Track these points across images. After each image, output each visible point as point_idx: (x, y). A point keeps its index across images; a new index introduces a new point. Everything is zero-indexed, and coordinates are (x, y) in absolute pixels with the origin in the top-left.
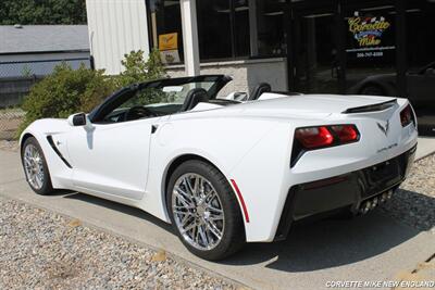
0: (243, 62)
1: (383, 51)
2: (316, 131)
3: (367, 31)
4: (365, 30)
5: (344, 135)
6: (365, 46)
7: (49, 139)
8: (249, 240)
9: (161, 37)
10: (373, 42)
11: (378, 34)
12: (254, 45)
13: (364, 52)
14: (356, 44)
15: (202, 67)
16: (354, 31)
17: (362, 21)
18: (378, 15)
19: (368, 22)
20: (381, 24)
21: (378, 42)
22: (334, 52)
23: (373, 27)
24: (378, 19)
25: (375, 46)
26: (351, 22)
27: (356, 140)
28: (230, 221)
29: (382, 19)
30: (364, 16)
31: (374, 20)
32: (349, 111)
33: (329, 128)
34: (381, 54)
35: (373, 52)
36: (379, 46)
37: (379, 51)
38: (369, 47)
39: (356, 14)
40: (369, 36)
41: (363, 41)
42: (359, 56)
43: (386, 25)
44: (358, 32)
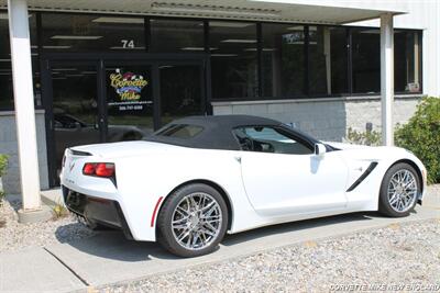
1: (142, 105)
4: (126, 86)
6: (126, 100)
10: (133, 96)
13: (126, 106)
16: (116, 86)
18: (137, 73)
19: (129, 79)
20: (140, 82)
21: (138, 97)
23: (133, 83)
24: (138, 77)
25: (136, 100)
26: (113, 77)
29: (141, 77)
30: (124, 73)
31: (133, 78)
34: (142, 108)
36: (139, 100)
37: (139, 105)
38: (130, 101)
39: (118, 71)
40: (130, 92)
41: (124, 96)
42: (121, 108)
43: (144, 83)
44: (119, 88)
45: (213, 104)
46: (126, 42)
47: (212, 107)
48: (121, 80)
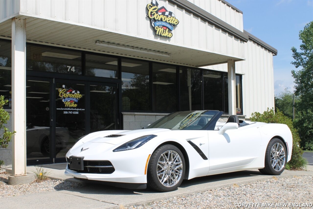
1: (78, 111)
4: (69, 97)
6: (68, 107)
10: (73, 105)
11: (76, 101)
13: (68, 111)
14: (63, 105)
16: (62, 97)
17: (67, 91)
18: (76, 89)
19: (71, 93)
20: (78, 95)
21: (76, 105)
23: (73, 96)
24: (76, 92)
25: (74, 108)
26: (61, 91)
29: (78, 92)
31: (73, 92)
34: (77, 113)
35: (73, 111)
36: (77, 108)
37: (76, 111)
38: (71, 108)
39: (64, 86)
40: (71, 101)
41: (67, 104)
43: (80, 96)
44: (64, 98)
45: (123, 113)
46: (70, 67)
47: (122, 115)
48: (65, 93)
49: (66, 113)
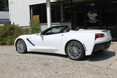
0: (59, 23)
1: (96, 21)
2: (98, 35)
3: (92, 17)
4: (92, 16)
5: (102, 35)
6: (92, 20)
7: (28, 39)
8: (86, 55)
9: (34, 16)
10: (94, 19)
11: (95, 17)
12: (62, 19)
13: (91, 21)
14: (89, 19)
15: (52, 24)
17: (91, 14)
18: (95, 12)
19: (93, 14)
20: (96, 15)
21: (95, 19)
22: (84, 21)
24: (95, 14)
25: (94, 20)
26: (88, 14)
27: (104, 36)
28: (82, 52)
29: (96, 14)
30: (91, 13)
31: (94, 14)
32: (103, 31)
33: (100, 34)
35: (94, 21)
36: (95, 20)
39: (89, 12)
41: (91, 19)
42: (90, 22)
43: (97, 15)
44: (90, 17)
46: (92, 4)
48: (90, 14)
49: (91, 22)
